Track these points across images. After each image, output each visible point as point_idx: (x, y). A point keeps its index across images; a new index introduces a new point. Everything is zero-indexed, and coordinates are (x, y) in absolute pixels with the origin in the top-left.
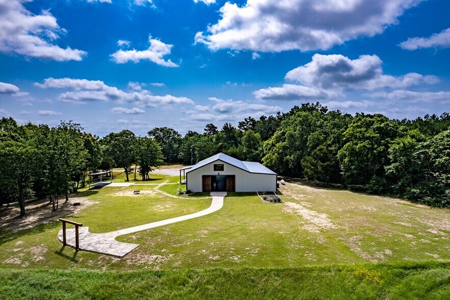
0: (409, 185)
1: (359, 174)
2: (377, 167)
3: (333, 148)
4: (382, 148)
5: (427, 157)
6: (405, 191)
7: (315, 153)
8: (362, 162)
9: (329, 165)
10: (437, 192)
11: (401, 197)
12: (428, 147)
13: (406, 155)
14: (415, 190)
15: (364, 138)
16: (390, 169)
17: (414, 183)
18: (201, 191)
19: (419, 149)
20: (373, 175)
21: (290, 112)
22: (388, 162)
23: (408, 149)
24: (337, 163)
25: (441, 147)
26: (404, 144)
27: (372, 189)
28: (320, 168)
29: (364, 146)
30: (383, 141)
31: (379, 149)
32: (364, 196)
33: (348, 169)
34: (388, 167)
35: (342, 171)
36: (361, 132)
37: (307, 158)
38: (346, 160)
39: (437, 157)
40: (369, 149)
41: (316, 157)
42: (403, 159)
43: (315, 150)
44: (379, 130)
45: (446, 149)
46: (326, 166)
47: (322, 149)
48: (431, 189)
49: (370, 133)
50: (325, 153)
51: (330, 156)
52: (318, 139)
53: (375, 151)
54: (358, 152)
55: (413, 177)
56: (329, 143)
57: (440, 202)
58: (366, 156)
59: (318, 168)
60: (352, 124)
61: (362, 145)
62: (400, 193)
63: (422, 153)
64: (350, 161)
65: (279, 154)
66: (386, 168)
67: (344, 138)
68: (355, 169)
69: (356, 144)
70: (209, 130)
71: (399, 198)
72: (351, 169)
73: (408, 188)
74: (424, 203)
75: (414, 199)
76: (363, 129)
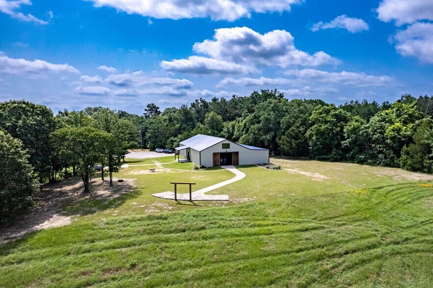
0: (357, 154)
1: (323, 148)
2: (336, 142)
3: (301, 129)
4: (339, 129)
5: (368, 135)
6: (354, 158)
7: (289, 133)
8: (325, 139)
9: (300, 142)
10: (374, 157)
11: (353, 162)
12: (368, 128)
13: (355, 134)
14: (362, 157)
15: (326, 122)
16: (345, 143)
17: (361, 152)
18: (212, 165)
19: (363, 129)
20: (333, 148)
21: (250, 96)
22: (343, 139)
23: (356, 129)
24: (306, 140)
25: (375, 128)
26: (354, 126)
27: (333, 158)
28: (294, 145)
29: (327, 128)
30: (339, 124)
31: (336, 129)
32: (328, 164)
33: (315, 144)
34: (344, 142)
35: (310, 146)
36: (323, 117)
37: (283, 137)
38: (314, 138)
39: (373, 135)
40: (330, 130)
41: (290, 136)
42: (353, 136)
43: (288, 131)
44: (336, 116)
45: (378, 129)
46: (298, 143)
47: (294, 130)
48: (371, 155)
49: (329, 118)
50: (296, 133)
51: (300, 135)
52: (289, 122)
53: (334, 131)
54: (323, 132)
55: (359, 148)
56: (298, 125)
57: (376, 162)
58: (328, 134)
59: (292, 145)
60: (314, 111)
61: (325, 126)
62: (352, 160)
63: (365, 132)
64: (317, 139)
65: (254, 134)
66: (342, 142)
67: (310, 122)
68: (320, 144)
69: (321, 126)
70: (150, 110)
71: (351, 163)
72: (317, 145)
73: (357, 156)
74: (367, 164)
75: (361, 162)
76: (324, 115)
